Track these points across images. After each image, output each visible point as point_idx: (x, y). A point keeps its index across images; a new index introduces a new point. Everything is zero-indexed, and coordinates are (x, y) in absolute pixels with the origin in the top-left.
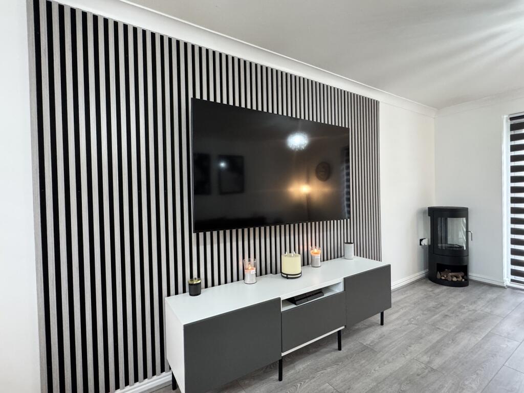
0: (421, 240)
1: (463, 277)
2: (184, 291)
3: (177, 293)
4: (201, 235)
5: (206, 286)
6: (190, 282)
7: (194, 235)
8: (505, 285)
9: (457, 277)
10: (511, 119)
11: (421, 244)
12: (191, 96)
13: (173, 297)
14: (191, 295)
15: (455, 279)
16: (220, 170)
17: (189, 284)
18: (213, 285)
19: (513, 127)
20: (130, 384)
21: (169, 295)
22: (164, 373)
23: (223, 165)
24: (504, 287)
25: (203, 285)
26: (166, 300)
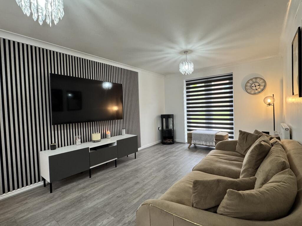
0: (159, 128)
1: (172, 141)
2: (48, 149)
3: (45, 150)
4: (56, 126)
5: (59, 147)
6: (51, 145)
7: (52, 126)
8: (185, 142)
9: (170, 141)
10: (186, 82)
11: (159, 130)
12: (50, 72)
13: (43, 152)
14: (51, 150)
15: (169, 142)
16: (68, 98)
17: (51, 146)
18: (62, 146)
19: (187, 85)
20: (24, 186)
21: (41, 150)
22: (40, 182)
23: (70, 95)
24: (185, 143)
25: (57, 146)
26: (40, 152)
